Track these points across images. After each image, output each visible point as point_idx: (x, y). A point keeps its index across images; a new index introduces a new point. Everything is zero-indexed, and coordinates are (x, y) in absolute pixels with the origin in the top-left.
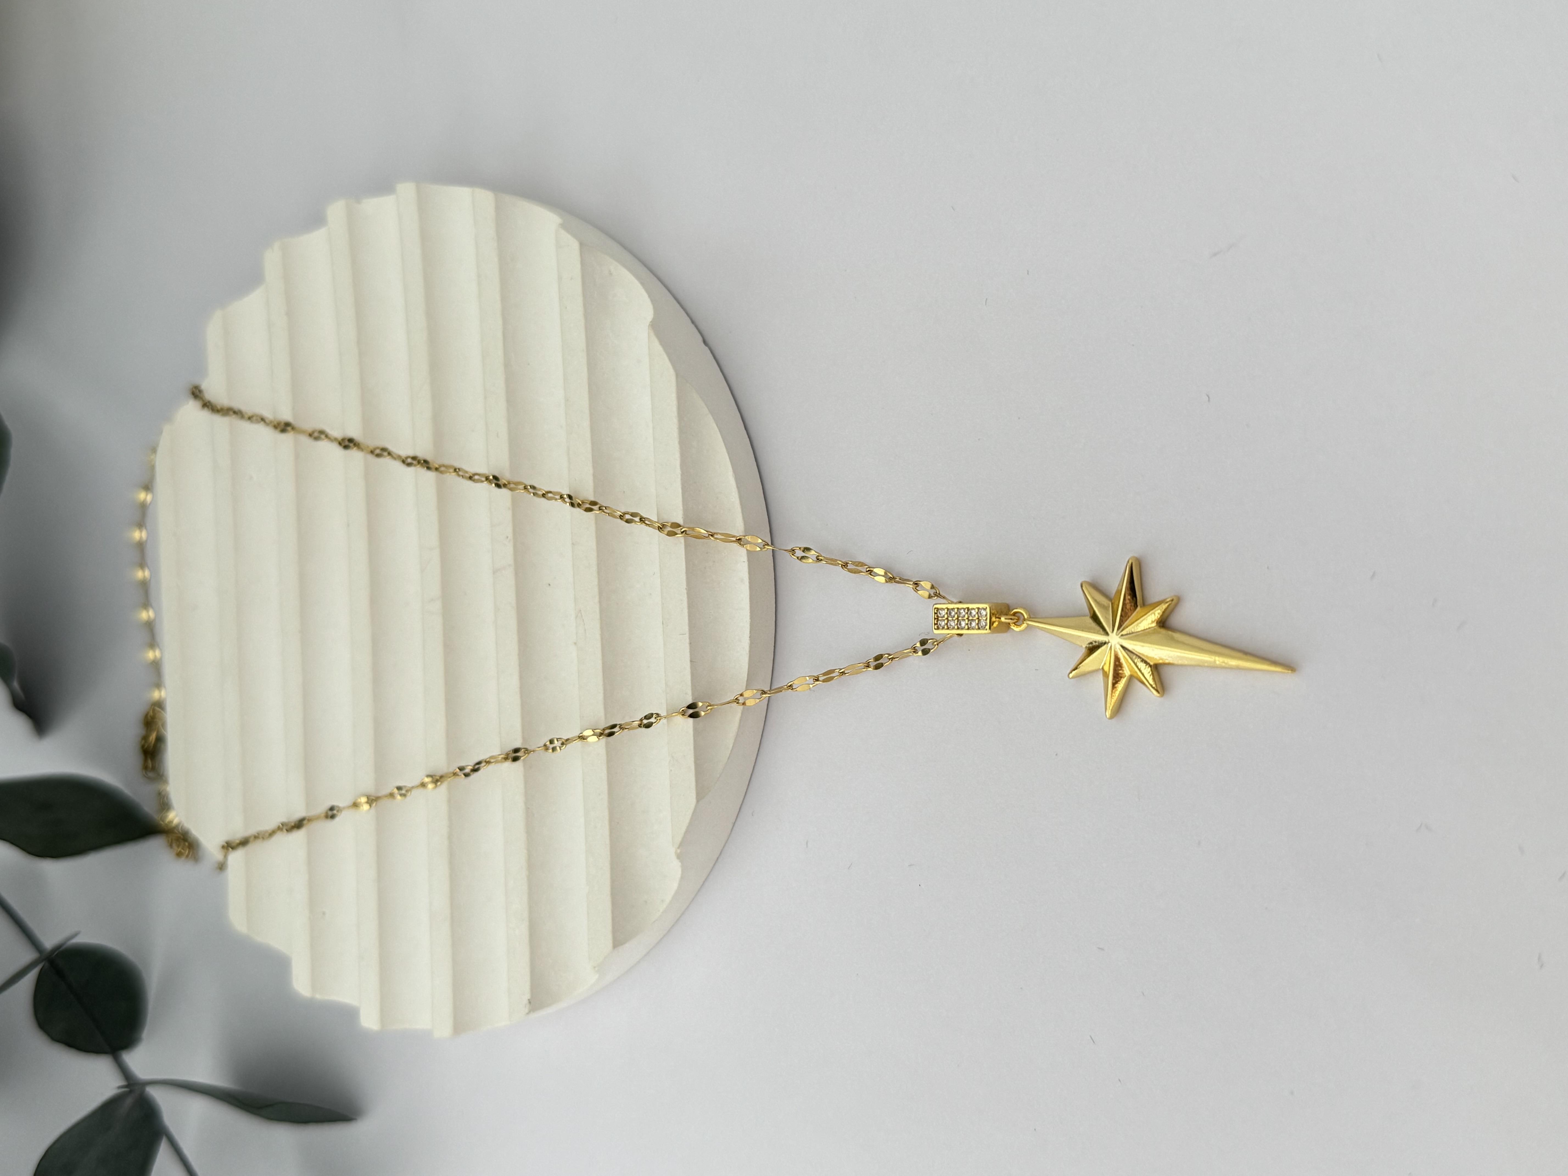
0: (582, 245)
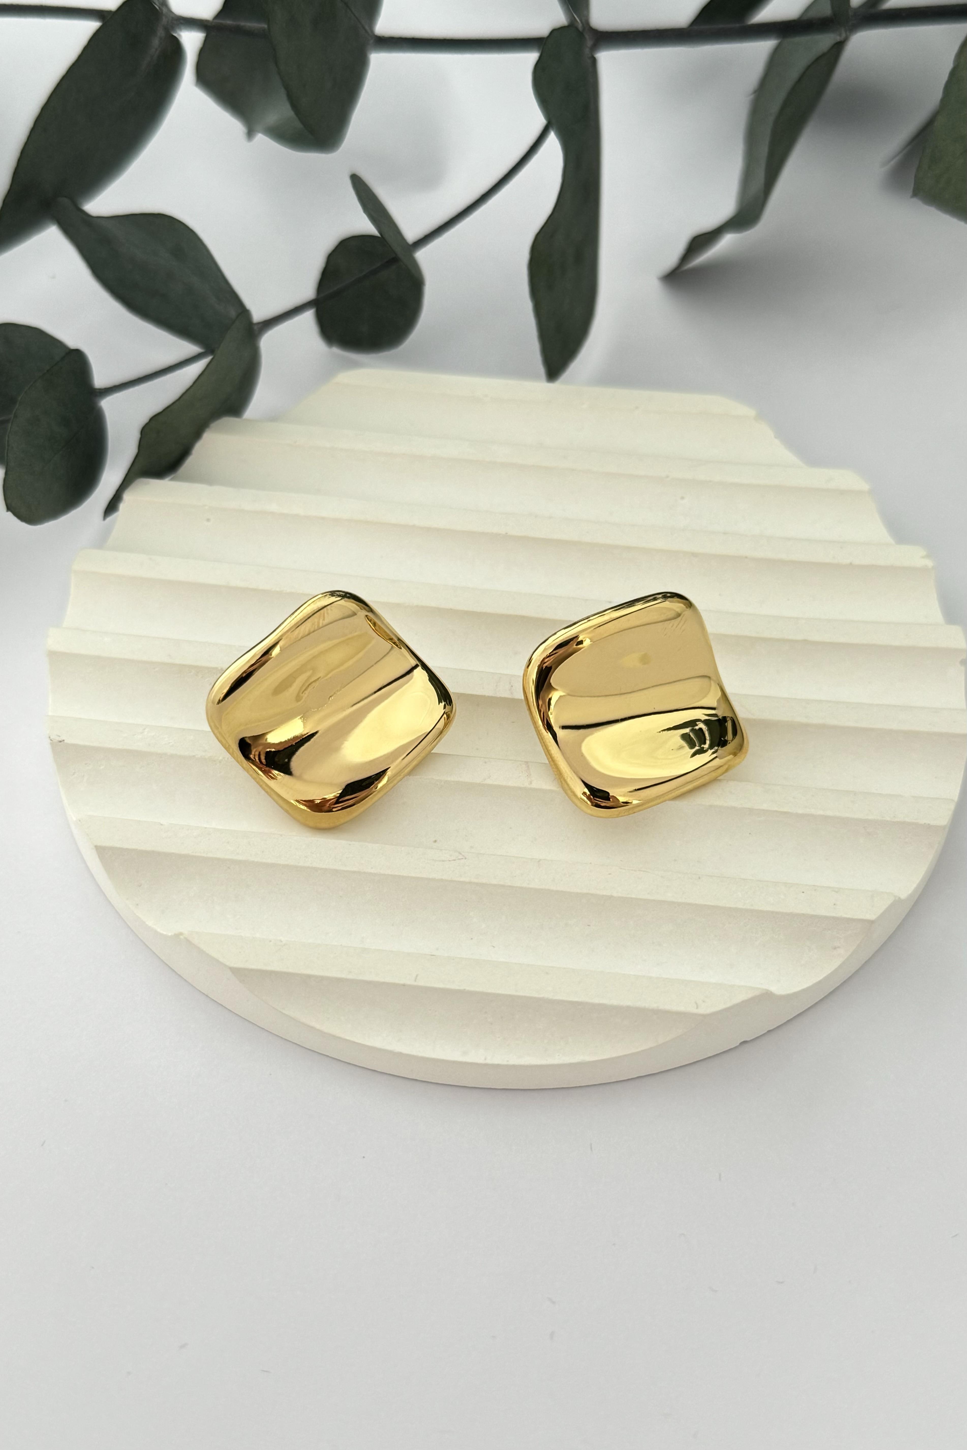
0: (872, 922)
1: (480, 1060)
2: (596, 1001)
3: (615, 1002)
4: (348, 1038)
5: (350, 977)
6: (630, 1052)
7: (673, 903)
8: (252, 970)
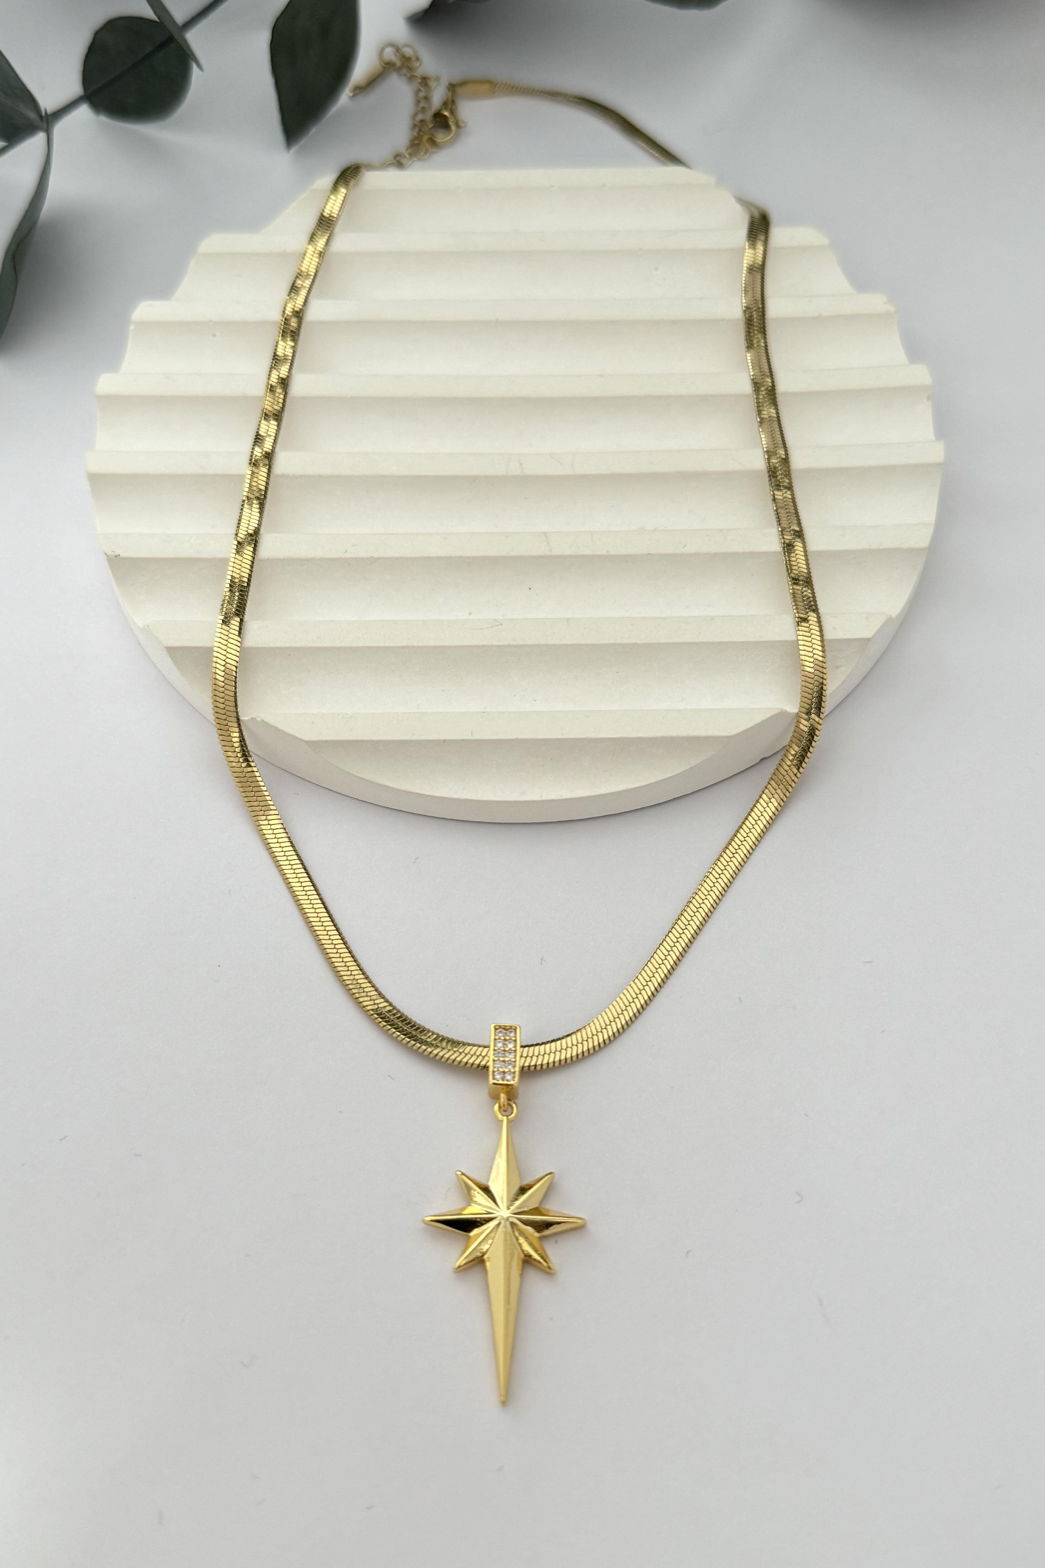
1: (536, 798)
2: (634, 735)
3: (650, 734)
4: (418, 791)
5: (414, 738)
6: (667, 776)
7: (692, 643)
8: (326, 741)
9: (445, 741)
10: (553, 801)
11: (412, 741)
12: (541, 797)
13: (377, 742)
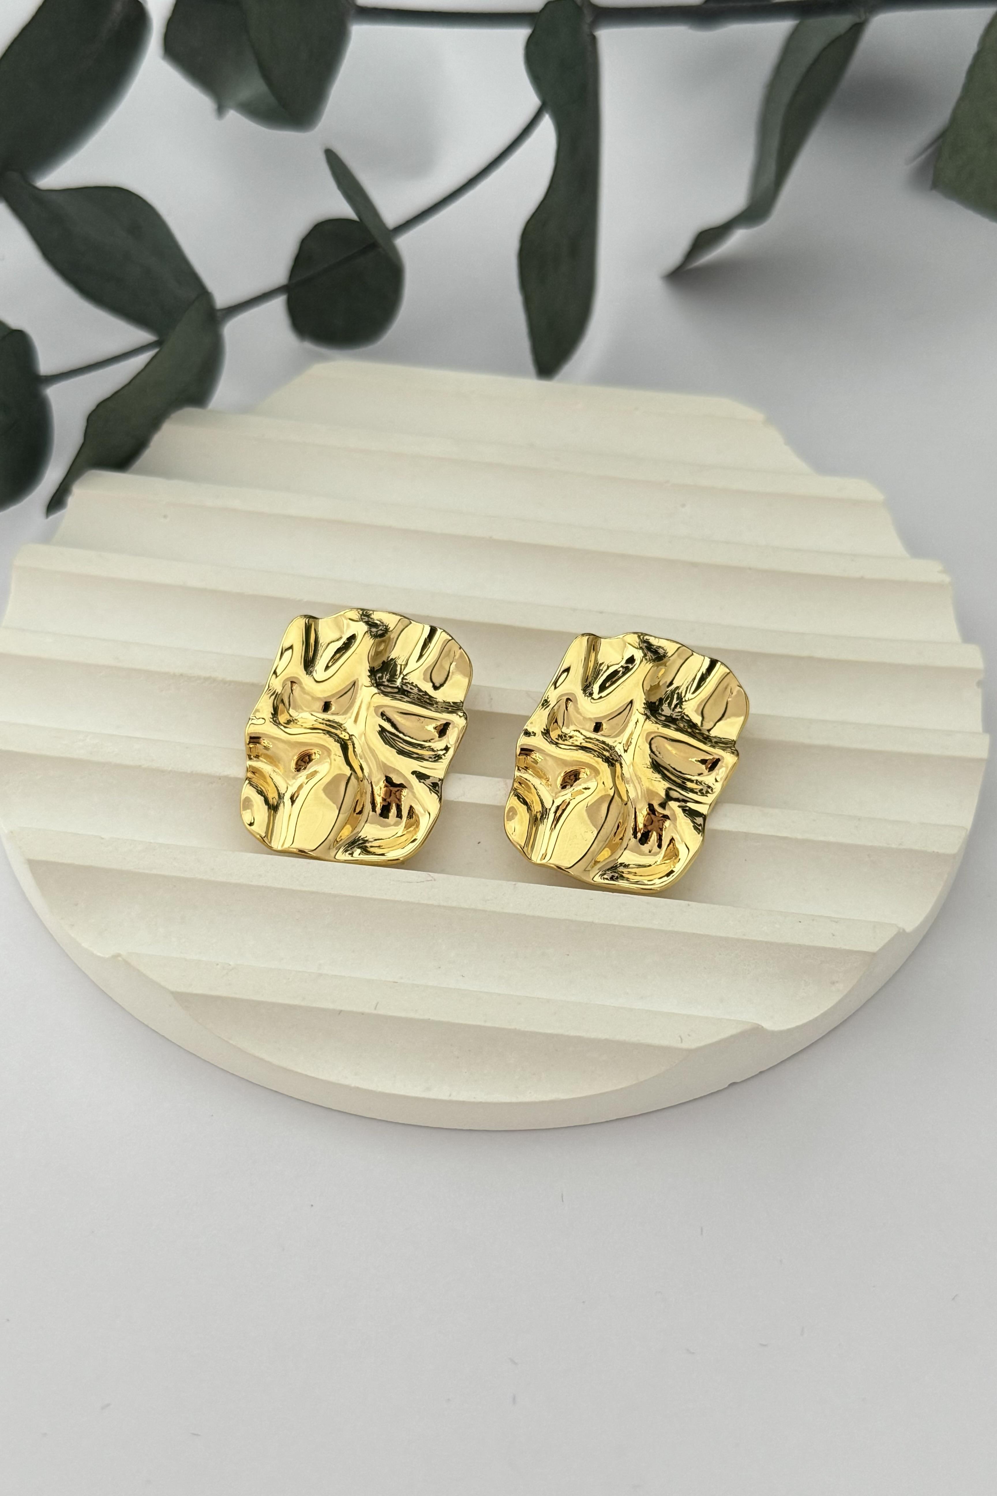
0: (874, 955)
1: (445, 1097)
3: (593, 1035)
6: (606, 1090)
7: (659, 931)
9: (340, 1012)
10: (463, 1103)
11: (300, 1007)
12: (450, 1096)
13: (260, 1003)
